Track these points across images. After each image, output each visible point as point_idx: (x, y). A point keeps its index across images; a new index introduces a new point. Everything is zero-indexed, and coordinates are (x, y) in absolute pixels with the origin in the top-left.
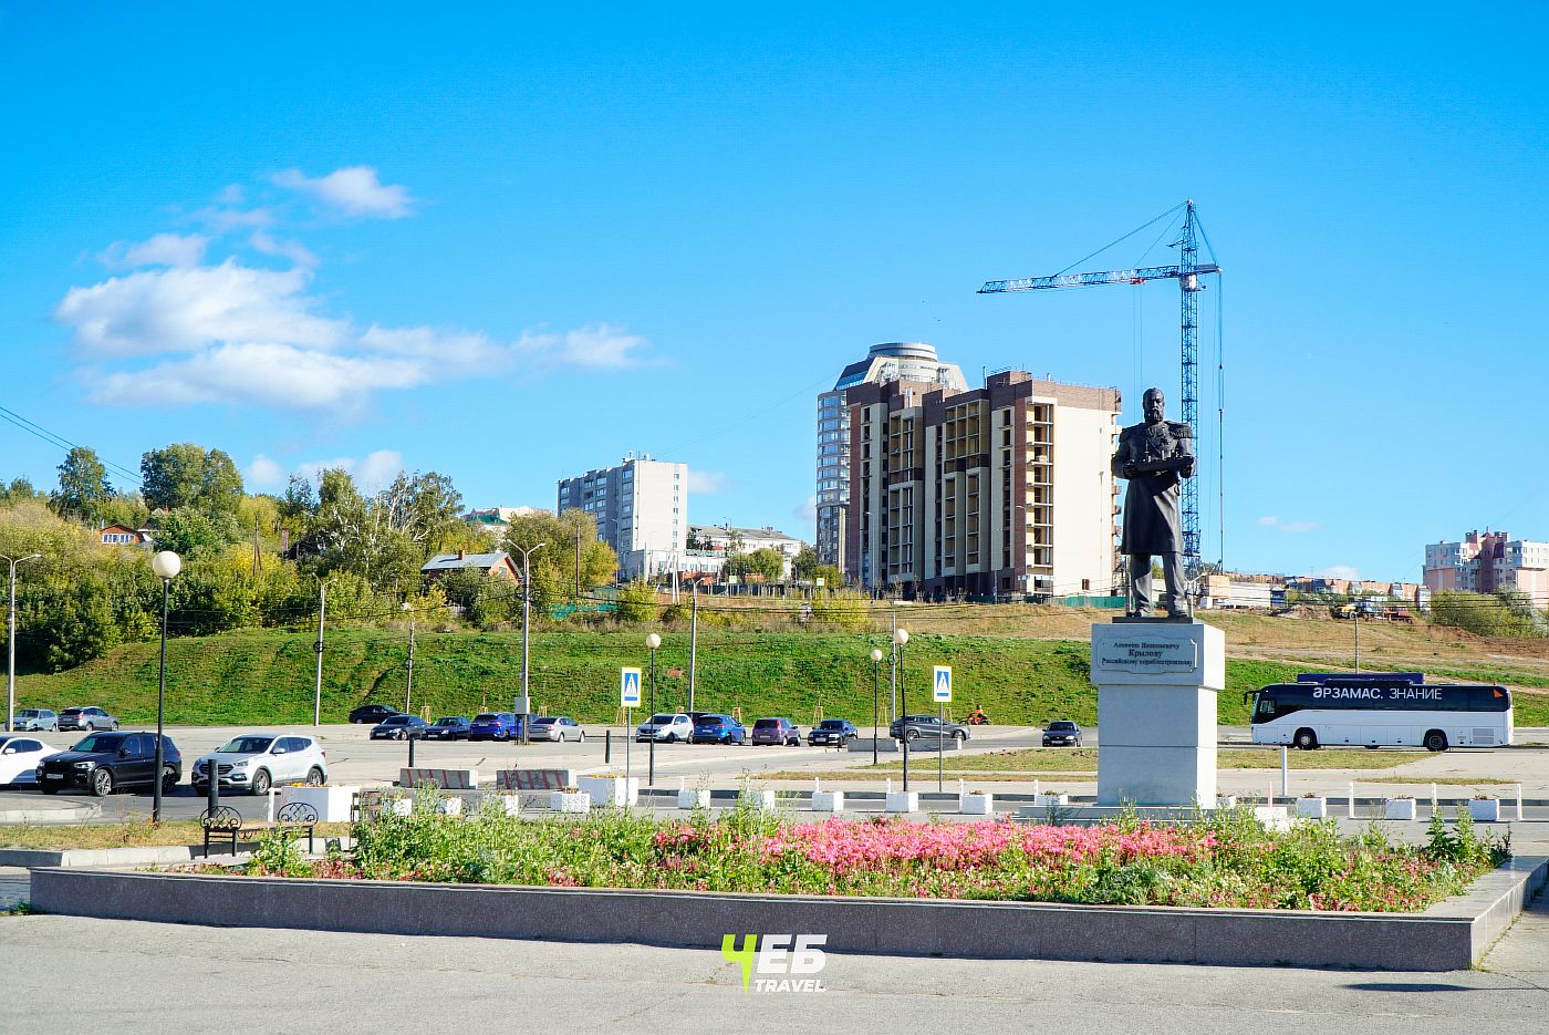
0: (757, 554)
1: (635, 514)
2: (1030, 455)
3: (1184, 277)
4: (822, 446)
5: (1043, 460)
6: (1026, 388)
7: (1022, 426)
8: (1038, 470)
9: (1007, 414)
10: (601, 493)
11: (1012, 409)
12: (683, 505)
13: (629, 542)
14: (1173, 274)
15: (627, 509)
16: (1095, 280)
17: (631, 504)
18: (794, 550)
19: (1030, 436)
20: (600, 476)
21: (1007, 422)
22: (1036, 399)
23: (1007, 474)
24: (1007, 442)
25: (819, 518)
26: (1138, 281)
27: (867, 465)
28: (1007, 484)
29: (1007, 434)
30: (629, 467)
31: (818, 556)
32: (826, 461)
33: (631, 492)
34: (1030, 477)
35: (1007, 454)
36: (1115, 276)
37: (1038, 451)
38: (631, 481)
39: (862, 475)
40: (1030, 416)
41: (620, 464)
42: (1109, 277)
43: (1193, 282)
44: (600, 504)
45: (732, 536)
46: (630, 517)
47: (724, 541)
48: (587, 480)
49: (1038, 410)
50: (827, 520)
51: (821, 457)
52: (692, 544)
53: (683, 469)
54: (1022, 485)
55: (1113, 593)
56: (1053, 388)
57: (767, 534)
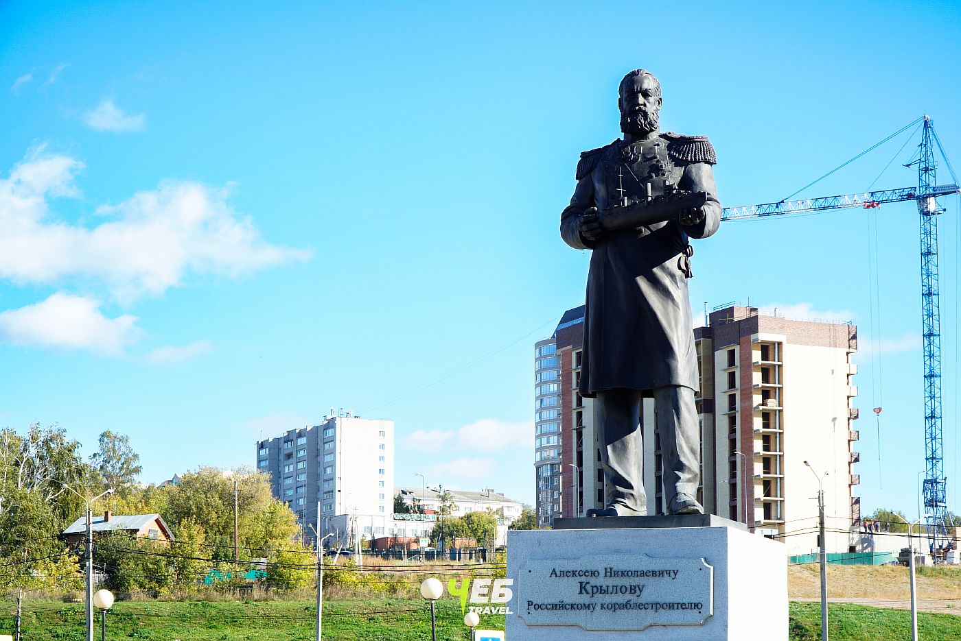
0: (468, 517)
1: (338, 475)
2: (757, 399)
3: (922, 199)
4: (540, 399)
5: (772, 404)
6: (751, 324)
7: (748, 366)
8: (766, 416)
9: (732, 353)
10: (302, 453)
11: (737, 349)
12: (389, 465)
13: (331, 506)
14: (910, 197)
15: (329, 471)
16: (826, 205)
17: (333, 465)
18: (515, 514)
19: (757, 378)
20: (300, 435)
21: (732, 362)
22: (763, 336)
23: (732, 420)
24: (732, 384)
25: (538, 477)
26: (872, 205)
27: (580, 415)
28: (732, 431)
29: (732, 376)
30: (330, 424)
31: (538, 518)
32: (545, 415)
33: (333, 452)
34: (758, 423)
35: (732, 398)
36: (847, 200)
37: (766, 394)
38: (333, 440)
39: (574, 425)
40: (757, 356)
41: (320, 422)
42: (841, 202)
43: (932, 204)
44: (300, 466)
45: (443, 499)
46: (332, 479)
47: (436, 505)
48: (287, 439)
49: (766, 349)
50: (546, 480)
51: (539, 411)
52: (400, 507)
53: (389, 427)
54: (749, 433)
55: (852, 549)
56: (782, 325)
57: (485, 496)
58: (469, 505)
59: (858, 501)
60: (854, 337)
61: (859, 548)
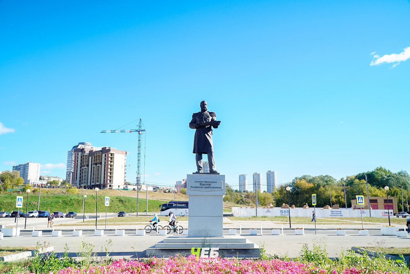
0: (54, 181)
1: (29, 172)
2: (109, 162)
3: (139, 132)
4: (68, 161)
5: (112, 163)
6: (109, 150)
7: (108, 157)
8: (111, 165)
9: (105, 155)
10: (22, 169)
11: (106, 154)
12: (39, 171)
13: (27, 178)
14: (137, 131)
15: (27, 172)
16: (123, 131)
17: (28, 171)
18: (61, 180)
19: (110, 159)
20: (22, 165)
21: (105, 156)
22: (111, 152)
23: (105, 166)
24: (105, 160)
25: (67, 174)
26: (131, 132)
27: (77, 164)
28: (105, 168)
29: (105, 158)
30: (28, 164)
31: (66, 181)
32: (69, 164)
33: (28, 168)
34: (109, 166)
35: (105, 162)
36: (126, 131)
37: (111, 162)
38: (28, 166)
39: (76, 165)
40: (110, 155)
41: (26, 163)
42: (125, 131)
43: (141, 132)
44: (21, 171)
45: (48, 178)
46: (28, 173)
47: (47, 179)
48: (19, 166)
49: (111, 154)
50: (68, 175)
51: (68, 163)
52: (40, 179)
53: (39, 164)
54: (108, 168)
55: (124, 188)
56: (114, 150)
57: (56, 177)
58: (53, 179)
59: (125, 180)
60: (126, 153)
61: (125, 188)
